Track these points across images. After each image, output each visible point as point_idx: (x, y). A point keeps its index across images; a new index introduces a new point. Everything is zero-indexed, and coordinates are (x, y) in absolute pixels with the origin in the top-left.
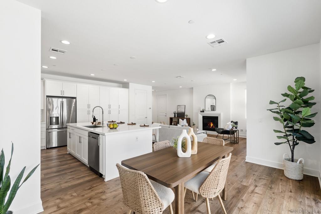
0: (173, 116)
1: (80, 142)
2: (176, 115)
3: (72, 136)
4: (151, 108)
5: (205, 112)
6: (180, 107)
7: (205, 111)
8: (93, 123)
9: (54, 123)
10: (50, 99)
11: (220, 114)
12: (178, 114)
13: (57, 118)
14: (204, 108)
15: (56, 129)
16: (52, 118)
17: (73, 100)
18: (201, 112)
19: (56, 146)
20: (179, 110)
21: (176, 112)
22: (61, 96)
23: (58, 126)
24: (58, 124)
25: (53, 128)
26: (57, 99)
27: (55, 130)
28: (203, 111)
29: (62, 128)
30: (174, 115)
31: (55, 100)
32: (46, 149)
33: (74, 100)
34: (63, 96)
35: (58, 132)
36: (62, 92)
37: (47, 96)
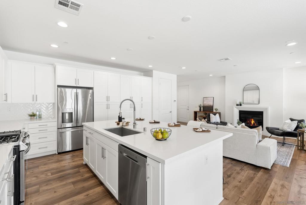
0: (197, 109)
1: (103, 156)
2: (202, 109)
3: (89, 142)
4: (176, 101)
5: (243, 106)
6: (206, 99)
7: (242, 104)
8: (118, 124)
9: (67, 121)
10: (63, 89)
11: (267, 109)
12: (204, 107)
13: (71, 114)
14: (241, 101)
15: (70, 128)
16: (64, 114)
17: (89, 91)
18: (237, 105)
19: (71, 150)
20: (205, 103)
21: (202, 105)
22: (75, 85)
23: (72, 125)
24: (72, 122)
25: (66, 127)
26: (71, 89)
27: (68, 129)
28: (241, 105)
29: (77, 127)
30: (199, 108)
31: (68, 90)
32: (57, 153)
33: (91, 91)
34: (78, 86)
35: (72, 132)
36: (77, 80)
37: (59, 86)
